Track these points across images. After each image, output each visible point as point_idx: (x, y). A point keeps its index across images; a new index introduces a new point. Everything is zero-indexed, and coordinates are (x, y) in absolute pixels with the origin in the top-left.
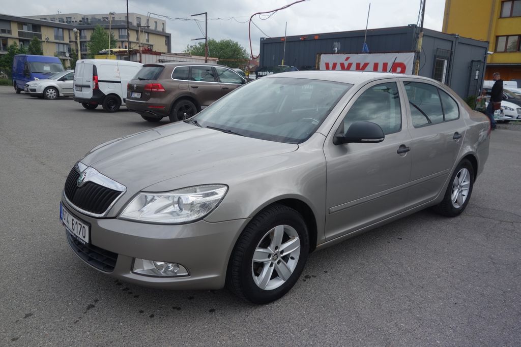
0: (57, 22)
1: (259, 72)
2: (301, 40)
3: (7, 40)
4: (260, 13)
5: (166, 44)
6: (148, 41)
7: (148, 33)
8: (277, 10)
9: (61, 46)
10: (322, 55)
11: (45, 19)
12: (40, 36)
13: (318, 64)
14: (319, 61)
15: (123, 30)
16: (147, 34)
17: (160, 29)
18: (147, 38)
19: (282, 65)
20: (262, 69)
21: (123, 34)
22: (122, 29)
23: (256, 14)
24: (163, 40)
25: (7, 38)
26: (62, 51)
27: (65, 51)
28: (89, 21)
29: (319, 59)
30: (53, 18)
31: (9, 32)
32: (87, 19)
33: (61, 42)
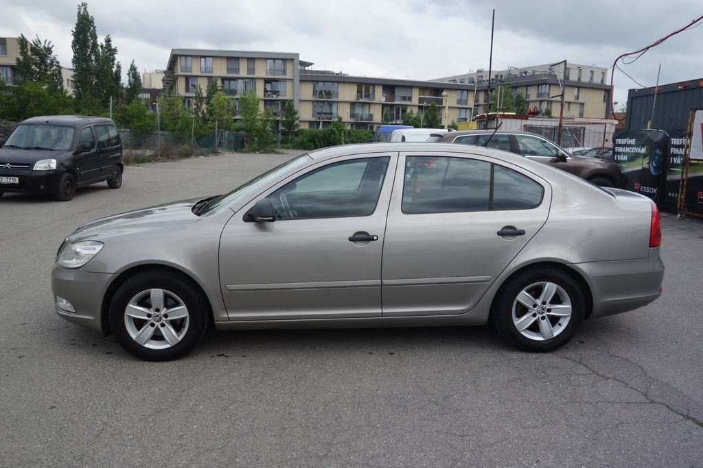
0: (466, 83)
1: (617, 140)
2: (681, 90)
3: (406, 108)
4: (626, 55)
5: (604, 100)
6: (577, 98)
7: (579, 88)
8: (648, 48)
9: (463, 111)
10: (698, 112)
11: (454, 81)
12: (440, 102)
13: (691, 126)
14: (693, 121)
15: (544, 86)
16: (576, 89)
17: (597, 80)
18: (576, 94)
19: (648, 129)
20: (621, 134)
21: (543, 91)
22: (542, 84)
23: (621, 57)
24: (600, 95)
25: (407, 105)
26: (464, 117)
27: (468, 117)
28: (503, 78)
29: (693, 117)
30: (462, 79)
31: (410, 99)
32: (502, 76)
33: (464, 106)
